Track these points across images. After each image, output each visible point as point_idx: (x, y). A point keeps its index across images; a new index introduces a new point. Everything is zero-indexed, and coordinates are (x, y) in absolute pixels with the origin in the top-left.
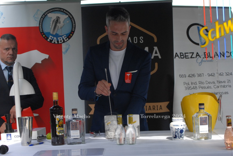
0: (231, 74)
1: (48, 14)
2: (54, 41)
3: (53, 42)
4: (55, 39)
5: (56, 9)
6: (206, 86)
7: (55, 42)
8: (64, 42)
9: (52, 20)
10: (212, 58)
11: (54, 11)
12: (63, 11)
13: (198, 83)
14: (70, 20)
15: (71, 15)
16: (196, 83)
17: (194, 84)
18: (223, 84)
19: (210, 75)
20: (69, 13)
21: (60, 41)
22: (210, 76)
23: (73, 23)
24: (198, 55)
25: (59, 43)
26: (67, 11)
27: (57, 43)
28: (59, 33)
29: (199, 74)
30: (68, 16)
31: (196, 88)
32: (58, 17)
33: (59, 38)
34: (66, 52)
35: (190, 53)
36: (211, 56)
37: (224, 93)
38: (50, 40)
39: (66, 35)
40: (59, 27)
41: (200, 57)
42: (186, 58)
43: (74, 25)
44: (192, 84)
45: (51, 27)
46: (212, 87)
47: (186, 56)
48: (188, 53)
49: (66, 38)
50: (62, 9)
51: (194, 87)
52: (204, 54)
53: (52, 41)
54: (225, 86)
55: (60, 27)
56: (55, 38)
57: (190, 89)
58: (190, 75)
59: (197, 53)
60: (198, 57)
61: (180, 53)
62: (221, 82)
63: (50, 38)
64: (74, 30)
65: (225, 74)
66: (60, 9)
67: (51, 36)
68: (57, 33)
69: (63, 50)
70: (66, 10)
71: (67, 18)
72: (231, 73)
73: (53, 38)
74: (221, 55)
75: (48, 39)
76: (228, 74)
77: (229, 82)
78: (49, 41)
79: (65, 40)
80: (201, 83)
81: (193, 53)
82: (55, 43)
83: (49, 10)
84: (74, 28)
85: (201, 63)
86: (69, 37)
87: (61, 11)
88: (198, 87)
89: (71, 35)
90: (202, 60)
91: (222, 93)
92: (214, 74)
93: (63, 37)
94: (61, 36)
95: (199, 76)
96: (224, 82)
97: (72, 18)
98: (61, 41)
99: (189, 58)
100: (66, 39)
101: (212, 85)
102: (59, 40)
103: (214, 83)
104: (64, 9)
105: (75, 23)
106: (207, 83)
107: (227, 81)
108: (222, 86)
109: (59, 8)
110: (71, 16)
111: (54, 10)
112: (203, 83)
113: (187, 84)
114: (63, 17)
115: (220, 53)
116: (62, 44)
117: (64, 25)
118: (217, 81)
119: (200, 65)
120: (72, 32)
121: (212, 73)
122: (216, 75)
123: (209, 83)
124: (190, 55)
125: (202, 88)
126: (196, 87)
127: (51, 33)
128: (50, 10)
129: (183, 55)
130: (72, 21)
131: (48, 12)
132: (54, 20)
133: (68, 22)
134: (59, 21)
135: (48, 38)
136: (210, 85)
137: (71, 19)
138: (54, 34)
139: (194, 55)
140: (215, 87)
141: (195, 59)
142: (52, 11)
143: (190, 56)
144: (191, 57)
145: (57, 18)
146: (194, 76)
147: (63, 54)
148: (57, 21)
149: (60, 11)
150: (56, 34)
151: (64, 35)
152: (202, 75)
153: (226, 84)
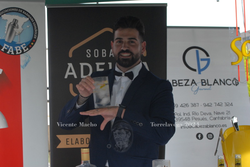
0: (232, 105)
1: (2, 16)
2: (9, 51)
3: (9, 53)
4: (11, 49)
5: (13, 10)
6: (201, 117)
7: (10, 53)
8: (23, 52)
9: (8, 23)
10: (210, 86)
11: (10, 12)
12: (22, 12)
13: (191, 114)
14: (30, 25)
15: (32, 17)
16: (189, 113)
17: (187, 114)
18: (220, 116)
19: (206, 105)
20: (30, 15)
21: (17, 52)
22: (206, 107)
23: (35, 28)
24: (193, 82)
25: (17, 54)
26: (27, 12)
27: (13, 54)
28: (17, 40)
29: (193, 104)
30: (28, 19)
31: (189, 120)
32: (16, 20)
33: (16, 48)
34: (26, 66)
35: (184, 80)
36: (209, 84)
37: (222, 126)
38: (4, 49)
39: (25, 43)
40: (16, 33)
41: (196, 85)
42: (179, 86)
43: (36, 30)
44: (184, 115)
45: (6, 32)
46: (208, 118)
47: (179, 83)
48: (182, 80)
49: (25, 47)
50: (21, 9)
51: (186, 118)
52: (201, 81)
53: (7, 50)
54: (224, 118)
55: (18, 32)
56: (11, 47)
57: (181, 120)
58: (183, 105)
59: (193, 80)
60: (193, 84)
61: (173, 80)
62: (219, 113)
63: (4, 47)
64: (36, 38)
65: (224, 105)
66: (18, 10)
67: (5, 45)
68: (14, 41)
69: (22, 63)
70: (25, 11)
71: (27, 21)
72: (232, 103)
73: (8, 47)
74: (221, 82)
75: (2, 49)
76: (227, 104)
77: (229, 113)
78: (3, 51)
79: (24, 49)
80: (195, 114)
81: (188, 80)
82: (12, 53)
83: (3, 10)
84: (36, 35)
85: (196, 91)
86: (30, 46)
87: (20, 12)
88: (191, 119)
89: (32, 44)
90: (198, 88)
91: (220, 126)
92: (211, 104)
93: (22, 46)
94: (20, 45)
95: (193, 106)
96: (223, 113)
97: (34, 22)
98: (19, 51)
99: (183, 86)
100: (26, 49)
101: (208, 117)
102: (17, 50)
103: (210, 114)
104: (23, 10)
105: (37, 29)
106: (202, 114)
107: (225, 113)
108: (220, 118)
109: (16, 8)
110: (32, 19)
111: (10, 10)
112: (197, 114)
113: (179, 115)
114: (22, 20)
115: (220, 80)
116: (21, 55)
117: (23, 30)
118: (214, 112)
119: (195, 93)
120: (34, 40)
121: (209, 103)
122: (214, 105)
123: (205, 114)
124: (184, 82)
125: (196, 119)
126: (189, 118)
127: (6, 40)
128: (5, 10)
129: (176, 83)
130: (33, 26)
131: (3, 12)
132: (11, 23)
133: (28, 26)
134: (17, 25)
135: (2, 47)
136: (205, 116)
137: (32, 23)
138: (10, 42)
139: (189, 83)
140: (212, 118)
141: (190, 87)
142: (8, 12)
143: (184, 84)
144: (186, 85)
145: (14, 21)
146: (187, 106)
147: (21, 69)
148: (14, 24)
149: (18, 12)
150: (12, 41)
151: (23, 44)
152: (197, 105)
153: (225, 116)
